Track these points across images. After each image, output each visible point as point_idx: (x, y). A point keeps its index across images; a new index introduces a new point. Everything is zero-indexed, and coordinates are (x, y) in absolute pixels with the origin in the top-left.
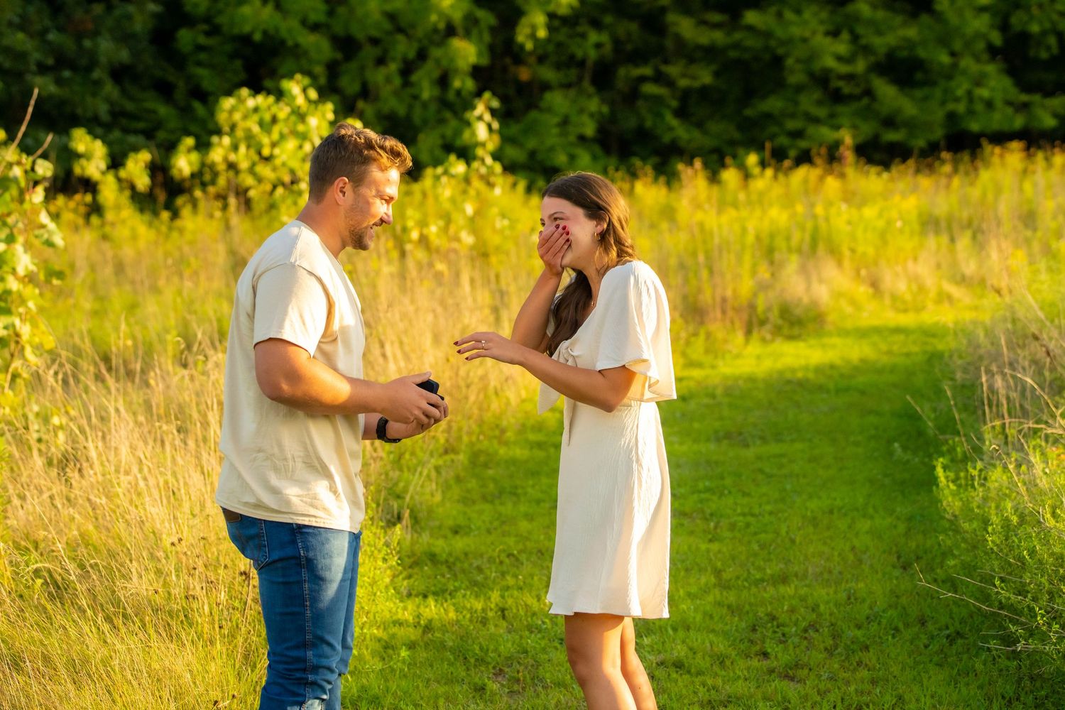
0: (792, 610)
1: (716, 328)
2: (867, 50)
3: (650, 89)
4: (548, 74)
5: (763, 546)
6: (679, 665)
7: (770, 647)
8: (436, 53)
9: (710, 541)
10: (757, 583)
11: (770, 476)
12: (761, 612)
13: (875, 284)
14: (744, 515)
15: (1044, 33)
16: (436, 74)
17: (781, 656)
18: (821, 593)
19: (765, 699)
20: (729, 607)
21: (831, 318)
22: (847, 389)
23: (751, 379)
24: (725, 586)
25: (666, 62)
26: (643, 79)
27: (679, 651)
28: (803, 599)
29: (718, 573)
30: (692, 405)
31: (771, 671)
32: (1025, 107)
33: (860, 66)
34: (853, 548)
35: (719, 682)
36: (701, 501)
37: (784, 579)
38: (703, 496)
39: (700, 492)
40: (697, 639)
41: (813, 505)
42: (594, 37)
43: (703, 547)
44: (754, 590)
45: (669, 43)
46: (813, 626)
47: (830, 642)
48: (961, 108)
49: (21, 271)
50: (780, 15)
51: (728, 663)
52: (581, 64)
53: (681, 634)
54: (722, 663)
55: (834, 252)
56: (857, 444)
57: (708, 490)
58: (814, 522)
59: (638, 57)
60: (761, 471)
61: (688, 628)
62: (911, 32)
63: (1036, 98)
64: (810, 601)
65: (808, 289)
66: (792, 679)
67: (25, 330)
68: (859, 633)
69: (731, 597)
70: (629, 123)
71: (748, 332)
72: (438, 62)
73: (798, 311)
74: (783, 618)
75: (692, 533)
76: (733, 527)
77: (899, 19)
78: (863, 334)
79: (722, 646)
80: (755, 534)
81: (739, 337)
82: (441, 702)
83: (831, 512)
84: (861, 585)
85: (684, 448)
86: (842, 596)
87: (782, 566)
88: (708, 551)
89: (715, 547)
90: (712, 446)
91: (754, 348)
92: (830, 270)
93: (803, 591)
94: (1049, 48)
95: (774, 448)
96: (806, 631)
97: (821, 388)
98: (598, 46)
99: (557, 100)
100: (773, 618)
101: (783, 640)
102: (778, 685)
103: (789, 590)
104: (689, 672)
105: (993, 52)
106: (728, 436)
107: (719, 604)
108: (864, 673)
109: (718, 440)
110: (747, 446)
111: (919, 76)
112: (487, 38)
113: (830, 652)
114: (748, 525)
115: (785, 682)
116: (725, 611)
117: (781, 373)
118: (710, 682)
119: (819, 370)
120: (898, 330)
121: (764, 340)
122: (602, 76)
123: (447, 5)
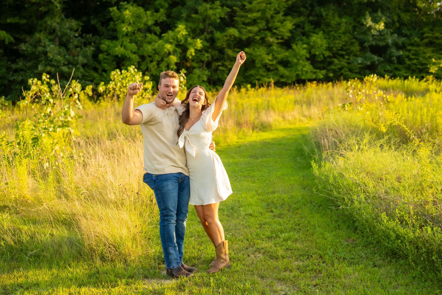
0: (277, 200)
1: (245, 129)
2: (276, 58)
3: (221, 68)
4: (194, 64)
5: (267, 184)
6: (251, 215)
7: (273, 210)
8: (166, 59)
9: (253, 183)
10: (267, 193)
11: (266, 166)
12: (269, 201)
13: (284, 117)
14: (260, 176)
15: (319, 54)
16: (166, 64)
17: (277, 212)
18: (284, 196)
19: (275, 223)
20: (261, 200)
21: (273, 126)
22: (280, 144)
23: (255, 142)
24: (259, 195)
25: (225, 61)
26: (219, 66)
27: (250, 211)
28: (280, 197)
29: (257, 191)
30: (242, 149)
31: (275, 216)
32: (315, 73)
33: (275, 62)
34: (290, 184)
35: (262, 219)
36: (249, 173)
37: (274, 192)
38: (249, 172)
39: (248, 171)
40: (254, 208)
41: (278, 173)
42: (206, 55)
43: (252, 185)
44: (266, 195)
45: (226, 57)
46: (283, 204)
47: (288, 208)
48: (300, 73)
49: (72, 116)
50: (254, 49)
51: (263, 214)
52: (203, 62)
53: (250, 207)
54: (261, 214)
55: (273, 109)
56: (286, 158)
57: (250, 170)
58: (279, 178)
59: (217, 60)
60: (263, 165)
61: (251, 205)
62: (287, 54)
63: (318, 71)
64: (282, 198)
65: (268, 119)
66: (280, 217)
67: (73, 131)
68: (296, 206)
69: (261, 197)
70: (215, 77)
71: (253, 130)
72: (166, 62)
73: (265, 125)
74: (275, 202)
75: (248, 181)
76: (258, 179)
77: (284, 50)
78: (282, 130)
79: (261, 210)
80: (264, 181)
81: (251, 131)
82: (191, 226)
83: (283, 175)
84: (294, 193)
85: (242, 160)
86: (290, 196)
87: (273, 189)
88: (253, 186)
89: (254, 185)
90: (249, 159)
91: (255, 134)
92: (272, 114)
93: (279, 195)
94: (321, 58)
95: (265, 159)
96: (281, 205)
97: (274, 144)
98: (208, 57)
99: (197, 71)
100: (273, 202)
101: (276, 208)
102: (277, 219)
103: (276, 195)
104: (253, 217)
105: (308, 59)
106: (252, 156)
107: (258, 199)
108: (298, 216)
109: (250, 157)
110: (258, 159)
111: (289, 65)
112: (179, 55)
113: (289, 210)
114: (262, 179)
115: (279, 219)
116: (260, 201)
117: (263, 140)
118: (260, 219)
119: (272, 139)
120: (290, 129)
121: (257, 132)
122: (208, 65)
123: (169, 47)
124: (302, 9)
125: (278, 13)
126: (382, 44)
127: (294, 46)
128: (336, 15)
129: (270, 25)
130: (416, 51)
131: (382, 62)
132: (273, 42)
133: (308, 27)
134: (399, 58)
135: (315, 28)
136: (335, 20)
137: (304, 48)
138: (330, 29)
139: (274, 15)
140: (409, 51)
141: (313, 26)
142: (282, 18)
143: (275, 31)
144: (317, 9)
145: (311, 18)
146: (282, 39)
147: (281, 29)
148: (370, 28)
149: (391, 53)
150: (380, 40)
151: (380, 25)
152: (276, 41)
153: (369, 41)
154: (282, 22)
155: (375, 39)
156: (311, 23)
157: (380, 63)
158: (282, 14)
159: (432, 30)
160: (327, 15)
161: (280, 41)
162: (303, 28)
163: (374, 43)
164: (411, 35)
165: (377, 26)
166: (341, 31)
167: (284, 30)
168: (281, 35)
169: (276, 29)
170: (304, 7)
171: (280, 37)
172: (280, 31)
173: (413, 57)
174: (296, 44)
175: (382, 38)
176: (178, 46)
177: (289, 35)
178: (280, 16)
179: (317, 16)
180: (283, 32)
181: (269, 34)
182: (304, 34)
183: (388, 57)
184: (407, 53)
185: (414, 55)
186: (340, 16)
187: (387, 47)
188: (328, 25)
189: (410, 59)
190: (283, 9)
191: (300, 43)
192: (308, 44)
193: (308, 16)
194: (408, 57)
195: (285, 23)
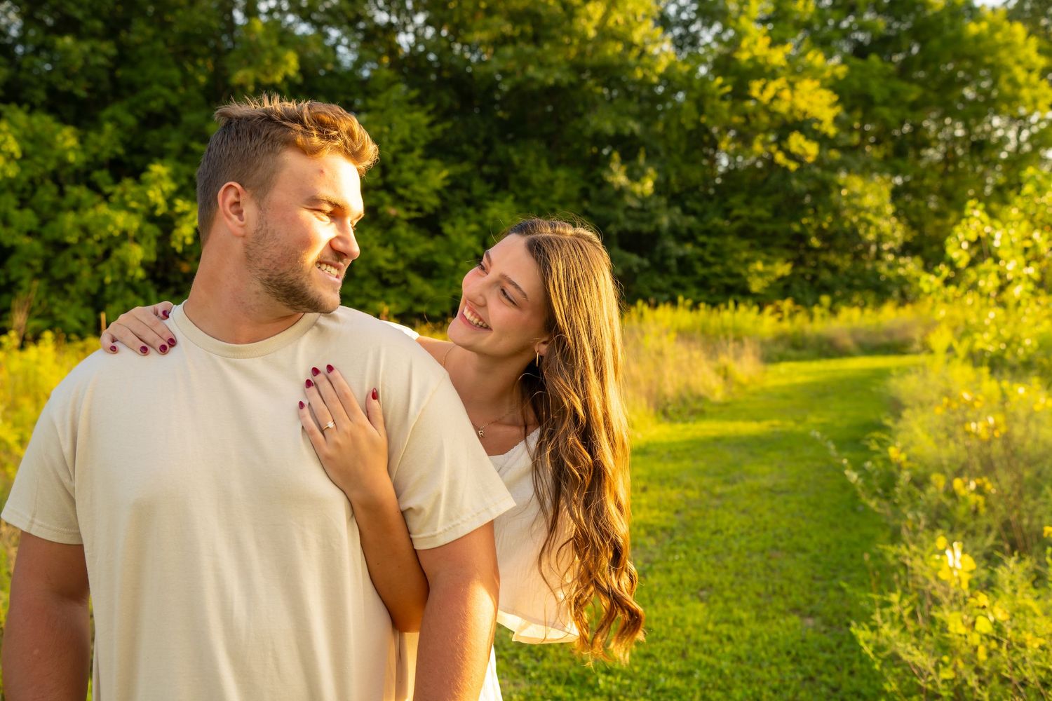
2: (404, 256)
8: (117, 253)
16: (117, 266)
33: (400, 265)
62: (430, 246)
72: (118, 258)
77: (422, 239)
111: (436, 273)
112: (154, 243)
123: (121, 220)
124: (465, 147)
125: (408, 149)
126: (646, 228)
127: (447, 229)
128: (544, 163)
129: (391, 178)
130: (716, 245)
131: (647, 270)
132: (397, 217)
133: (479, 188)
134: (682, 261)
135: (495, 191)
136: (540, 175)
137: (473, 233)
138: (530, 192)
139: (401, 156)
140: (703, 245)
141: (491, 186)
142: (420, 163)
143: (401, 191)
144: (500, 149)
145: (486, 169)
146: (420, 210)
147: (417, 187)
148: (621, 192)
149: (664, 249)
150: (643, 220)
151: (643, 184)
152: (404, 215)
153: (617, 221)
154: (419, 171)
155: (630, 218)
156: (487, 179)
157: (643, 270)
158: (418, 152)
159: (747, 203)
160: (522, 162)
161: (413, 215)
162: (469, 190)
163: (629, 226)
164: (705, 212)
165: (637, 188)
166: (555, 197)
167: (423, 190)
168: (417, 202)
169: (406, 186)
170: (471, 142)
171: (414, 206)
172: (414, 193)
173: (712, 259)
174: (453, 225)
175: (646, 215)
176: (151, 218)
177: (435, 201)
178: (415, 158)
179: (499, 163)
180: (421, 195)
181: (388, 198)
182: (469, 203)
183: (657, 258)
184: (699, 251)
185: (713, 254)
186: (553, 165)
187: (655, 236)
188: (525, 183)
189: (707, 264)
190: (422, 142)
191: (461, 222)
192: (480, 223)
193: (480, 163)
194: (701, 259)
195: (426, 173)
